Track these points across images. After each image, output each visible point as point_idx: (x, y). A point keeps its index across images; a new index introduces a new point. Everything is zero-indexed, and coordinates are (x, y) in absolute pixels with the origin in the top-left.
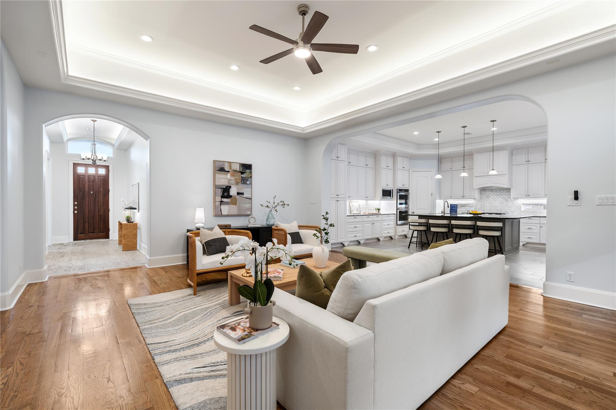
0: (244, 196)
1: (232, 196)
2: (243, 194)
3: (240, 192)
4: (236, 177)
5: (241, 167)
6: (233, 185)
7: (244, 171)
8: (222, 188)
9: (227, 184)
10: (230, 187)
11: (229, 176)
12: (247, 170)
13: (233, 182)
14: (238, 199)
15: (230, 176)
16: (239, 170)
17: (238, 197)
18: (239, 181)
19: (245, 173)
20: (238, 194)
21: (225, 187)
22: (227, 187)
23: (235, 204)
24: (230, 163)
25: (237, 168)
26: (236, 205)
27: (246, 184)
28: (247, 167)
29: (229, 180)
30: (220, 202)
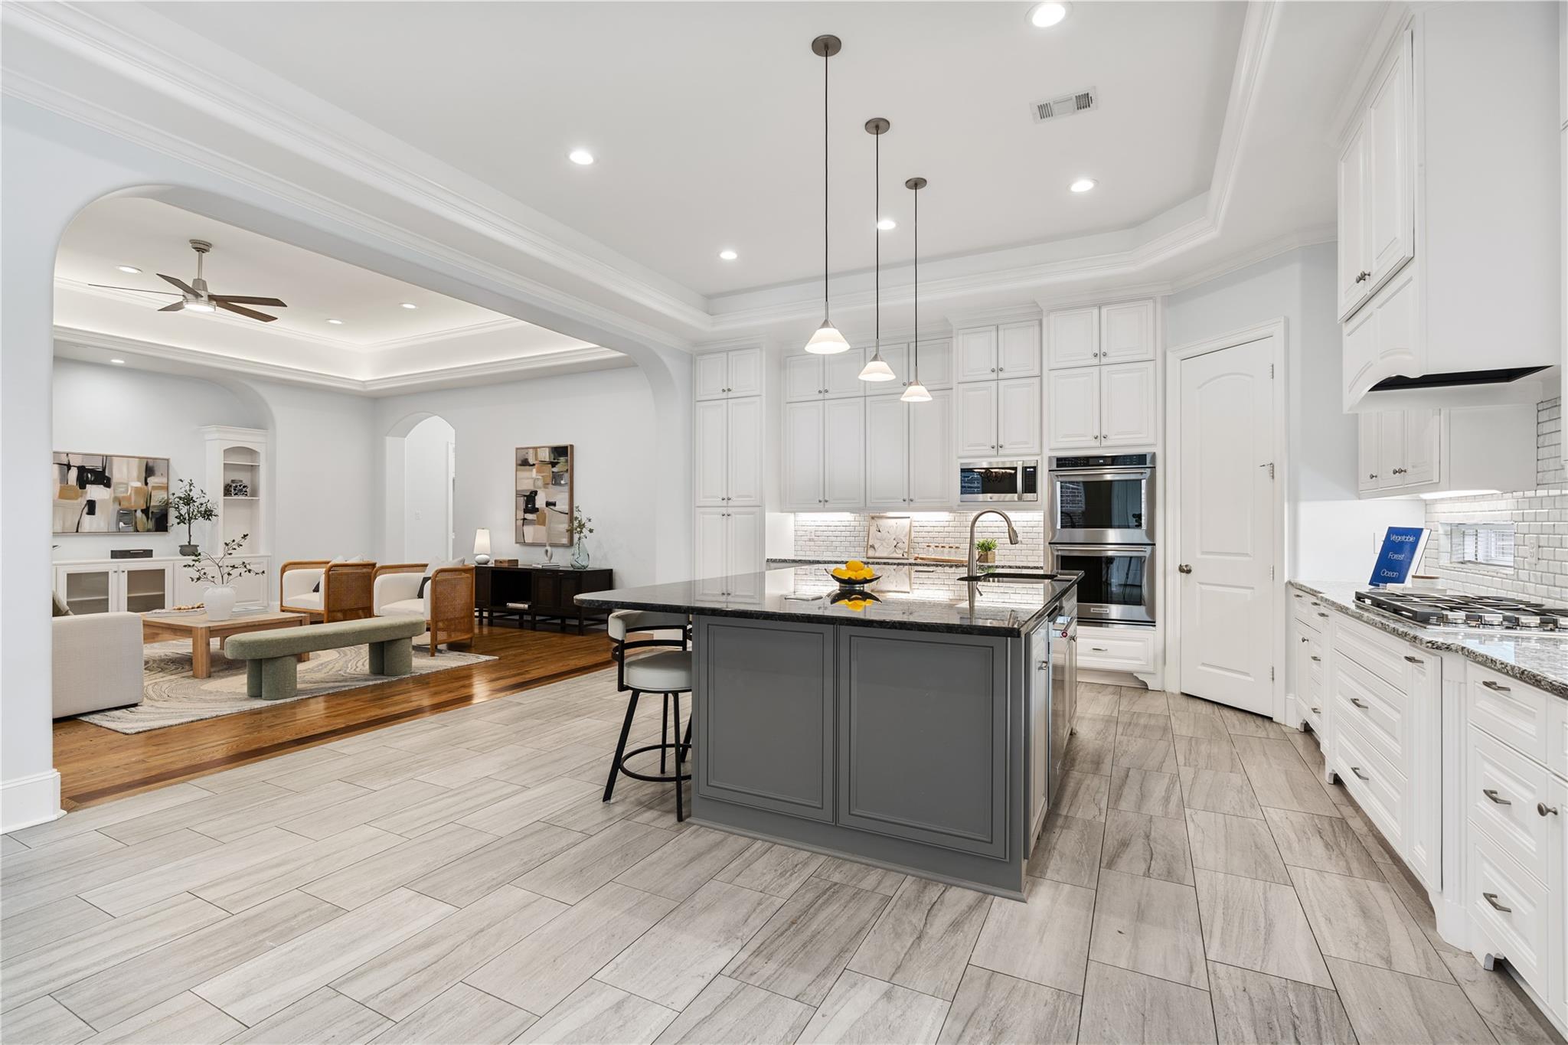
0: (557, 508)
1: (538, 509)
2: (554, 504)
3: (551, 500)
4: (544, 472)
5: (553, 452)
6: (540, 488)
7: (556, 461)
8: (525, 496)
9: (532, 488)
10: (536, 493)
11: (534, 472)
12: (562, 458)
13: (540, 483)
14: (547, 514)
15: (537, 472)
16: (548, 460)
17: (547, 510)
18: (549, 480)
19: (558, 463)
20: (548, 504)
21: (528, 494)
22: (531, 493)
23: (543, 523)
24: (535, 448)
25: (545, 455)
26: (545, 525)
27: (560, 484)
28: (562, 452)
29: (535, 480)
30: (522, 521)
